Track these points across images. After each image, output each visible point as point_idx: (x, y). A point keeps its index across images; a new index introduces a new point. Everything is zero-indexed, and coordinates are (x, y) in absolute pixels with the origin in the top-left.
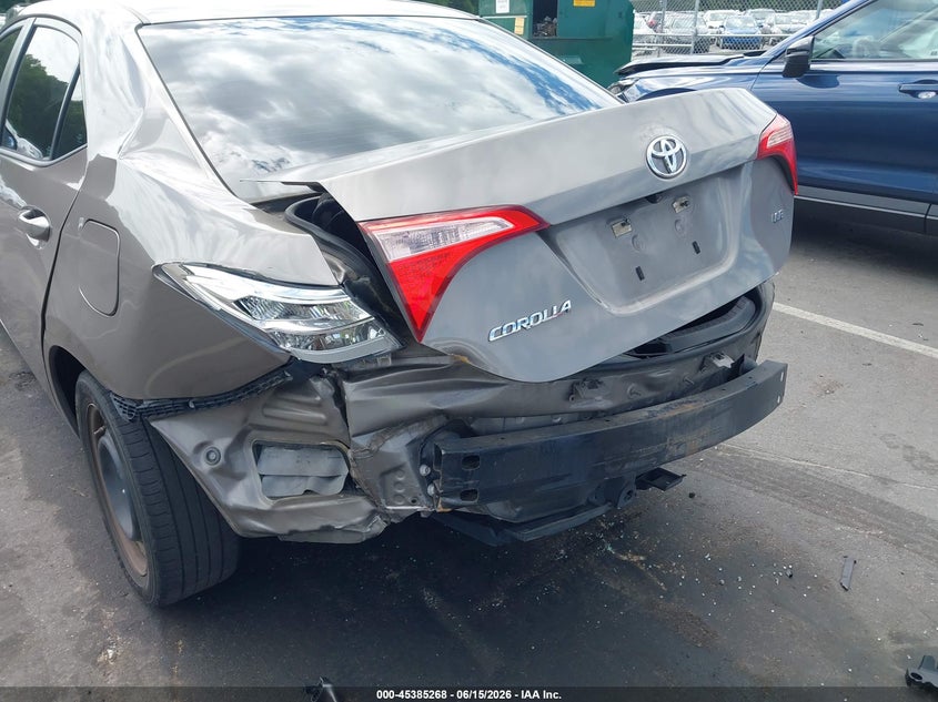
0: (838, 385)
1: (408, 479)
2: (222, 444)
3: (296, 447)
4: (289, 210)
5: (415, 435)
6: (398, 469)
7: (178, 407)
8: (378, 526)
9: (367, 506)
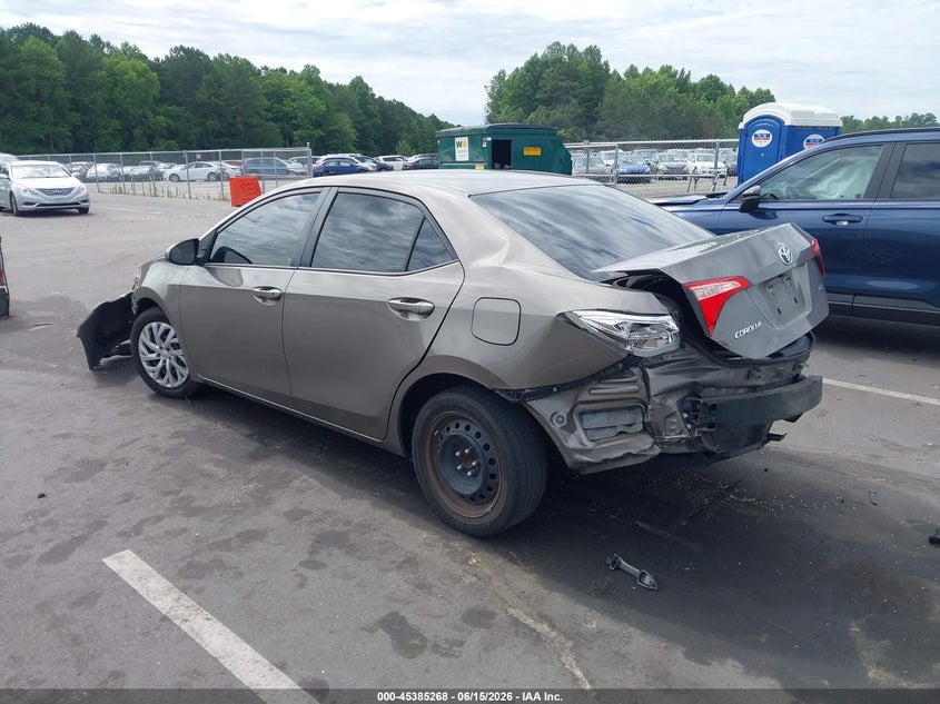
0: (827, 411)
1: (677, 420)
2: (564, 413)
3: (609, 410)
4: (615, 282)
5: (680, 397)
6: (673, 414)
7: (544, 392)
8: (657, 451)
9: (651, 440)
